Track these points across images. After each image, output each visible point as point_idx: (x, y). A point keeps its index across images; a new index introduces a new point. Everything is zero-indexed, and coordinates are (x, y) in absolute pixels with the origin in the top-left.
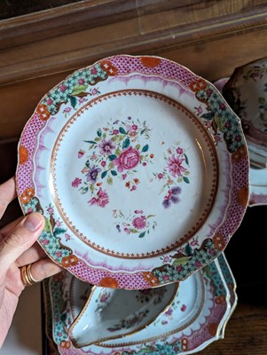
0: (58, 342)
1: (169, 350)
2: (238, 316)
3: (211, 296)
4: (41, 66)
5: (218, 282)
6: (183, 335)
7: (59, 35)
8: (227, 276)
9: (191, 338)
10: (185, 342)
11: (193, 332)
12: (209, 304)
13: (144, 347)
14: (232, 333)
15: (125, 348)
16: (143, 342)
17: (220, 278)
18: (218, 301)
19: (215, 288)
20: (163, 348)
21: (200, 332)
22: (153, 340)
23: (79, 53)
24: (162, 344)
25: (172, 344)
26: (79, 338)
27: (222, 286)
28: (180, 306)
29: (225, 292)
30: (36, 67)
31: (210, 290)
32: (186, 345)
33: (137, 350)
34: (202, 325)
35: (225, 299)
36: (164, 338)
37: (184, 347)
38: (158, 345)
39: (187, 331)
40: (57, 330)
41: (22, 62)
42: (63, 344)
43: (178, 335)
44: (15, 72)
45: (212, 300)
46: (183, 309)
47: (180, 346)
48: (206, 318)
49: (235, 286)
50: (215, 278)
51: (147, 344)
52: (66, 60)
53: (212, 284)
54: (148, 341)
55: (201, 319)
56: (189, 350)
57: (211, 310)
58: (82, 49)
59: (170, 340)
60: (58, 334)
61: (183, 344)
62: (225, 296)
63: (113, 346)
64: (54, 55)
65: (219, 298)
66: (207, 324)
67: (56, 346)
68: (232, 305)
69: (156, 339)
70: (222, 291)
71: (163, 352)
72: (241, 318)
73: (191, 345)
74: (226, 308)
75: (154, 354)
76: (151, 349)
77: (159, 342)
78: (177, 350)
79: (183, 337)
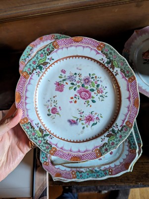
0: (42, 162)
1: (101, 173)
2: (141, 161)
3: (127, 148)
4: (45, 7)
5: (132, 142)
6: (110, 167)
8: (138, 139)
9: (114, 169)
10: (111, 170)
11: (115, 166)
12: (126, 152)
13: (88, 170)
14: (136, 170)
15: (78, 169)
16: (88, 168)
17: (134, 140)
18: (131, 152)
19: (131, 145)
20: (98, 172)
21: (120, 167)
22: (93, 167)
24: (98, 170)
25: (104, 171)
26: (54, 161)
27: (134, 144)
29: (136, 147)
31: (128, 146)
32: (111, 172)
33: (84, 171)
34: (121, 163)
35: (135, 151)
36: (99, 167)
37: (110, 173)
38: (95, 170)
39: (112, 165)
40: (42, 156)
41: (34, 4)
42: (45, 163)
43: (107, 166)
44: (30, 9)
45: (128, 151)
46: (111, 153)
47: (108, 172)
48: (124, 159)
49: (142, 145)
50: (131, 139)
51: (90, 169)
52: (60, 4)
53: (129, 142)
54: (91, 167)
55: (121, 160)
56: (113, 175)
57: (127, 155)
59: (102, 168)
60: (43, 158)
61: (109, 171)
62: (135, 150)
63: (71, 168)
65: (132, 150)
66: (124, 163)
67: (41, 163)
68: (139, 155)
69: (95, 167)
70: (134, 146)
71: (98, 174)
72: (142, 163)
73: (114, 172)
74: (135, 156)
75: (93, 174)
76: (92, 171)
77: (96, 169)
78: (106, 174)
79: (110, 168)
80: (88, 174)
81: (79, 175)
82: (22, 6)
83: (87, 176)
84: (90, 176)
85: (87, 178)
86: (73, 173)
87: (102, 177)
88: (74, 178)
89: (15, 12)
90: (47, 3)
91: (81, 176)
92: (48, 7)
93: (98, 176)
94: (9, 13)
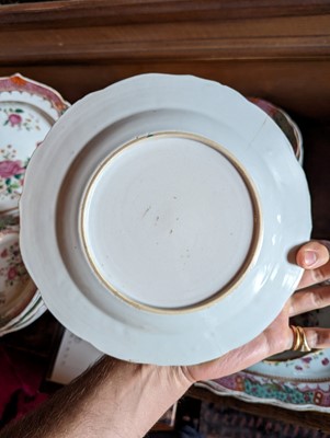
1: (298, 396)
4: (247, 46)
6: (319, 388)
7: (284, 16)
9: (327, 395)
10: (319, 395)
13: (270, 382)
15: (249, 375)
16: (271, 378)
20: (292, 392)
22: (283, 379)
23: (295, 40)
24: (291, 387)
25: (304, 393)
28: (322, 358)
30: (240, 46)
32: (320, 399)
33: (262, 383)
36: (298, 381)
37: (317, 401)
38: (287, 387)
39: (325, 387)
41: (227, 38)
43: (312, 386)
44: (216, 47)
46: (325, 362)
47: (312, 397)
51: (275, 381)
52: (277, 45)
54: (276, 378)
56: (323, 405)
58: (302, 36)
59: (302, 386)
61: (316, 397)
64: (265, 37)
69: (287, 380)
71: (291, 395)
73: (325, 401)
75: (280, 393)
76: (278, 387)
77: (289, 384)
78: (307, 400)
79: (318, 391)
80: (269, 391)
81: (251, 387)
82: (202, 39)
83: (266, 393)
84: (272, 396)
85: (267, 397)
86: (239, 380)
87: (298, 403)
88: (239, 390)
89: (184, 48)
90: (253, 40)
91: (254, 390)
92: (254, 46)
93: (289, 400)
94: (174, 48)
